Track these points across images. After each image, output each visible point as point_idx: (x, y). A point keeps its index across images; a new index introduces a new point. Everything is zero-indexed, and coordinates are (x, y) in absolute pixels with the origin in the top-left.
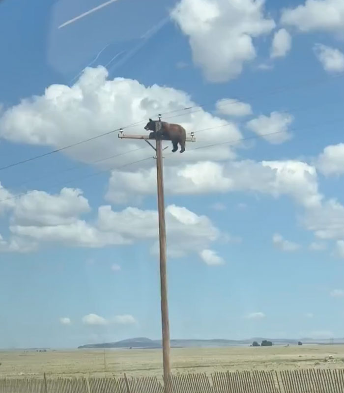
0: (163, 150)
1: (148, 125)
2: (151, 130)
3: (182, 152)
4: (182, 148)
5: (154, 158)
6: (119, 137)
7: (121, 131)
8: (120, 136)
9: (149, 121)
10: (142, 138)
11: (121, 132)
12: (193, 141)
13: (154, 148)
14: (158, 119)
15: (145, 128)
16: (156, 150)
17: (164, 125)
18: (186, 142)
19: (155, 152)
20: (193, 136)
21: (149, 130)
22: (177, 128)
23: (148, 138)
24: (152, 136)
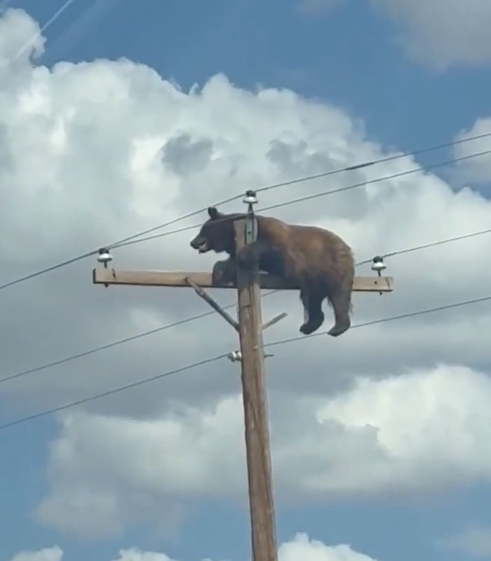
0: (264, 327)
1: (206, 230)
2: (218, 250)
3: (335, 333)
4: (338, 318)
5: (230, 357)
6: (95, 282)
7: (105, 256)
8: (98, 279)
9: (208, 218)
10: (186, 283)
11: (105, 261)
12: (381, 292)
13: (230, 321)
14: (244, 210)
15: (195, 245)
16: (238, 327)
17: (266, 229)
18: (354, 295)
19: (237, 334)
20: (379, 270)
21: (212, 253)
22: (318, 245)
23: (209, 282)
24: (222, 277)
